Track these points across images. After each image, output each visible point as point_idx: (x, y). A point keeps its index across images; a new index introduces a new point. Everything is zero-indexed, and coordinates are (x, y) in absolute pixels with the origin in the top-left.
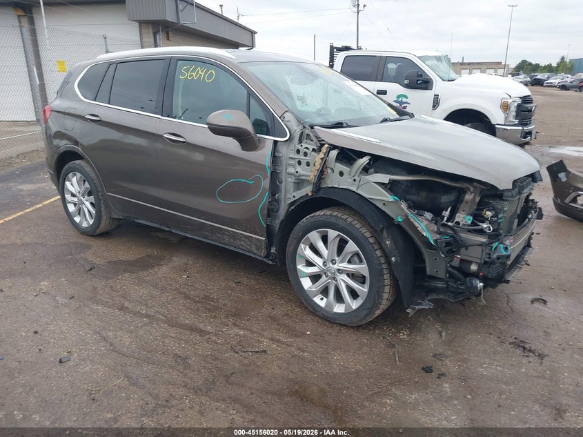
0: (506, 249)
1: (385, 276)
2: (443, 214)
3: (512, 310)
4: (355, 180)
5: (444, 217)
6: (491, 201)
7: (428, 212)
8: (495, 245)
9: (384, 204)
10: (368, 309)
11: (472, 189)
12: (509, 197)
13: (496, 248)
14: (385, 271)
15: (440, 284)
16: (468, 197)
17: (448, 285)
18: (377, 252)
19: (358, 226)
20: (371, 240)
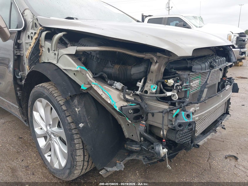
0: (188, 116)
1: (75, 141)
2: (137, 85)
3: (210, 167)
4: (55, 54)
5: (138, 87)
6: (177, 72)
7: (117, 82)
8: (175, 112)
9: (74, 74)
10: (69, 169)
11: (155, 59)
12: (199, 69)
13: (177, 115)
14: (75, 137)
15: (135, 148)
16: (154, 67)
17: (142, 148)
18: (68, 118)
19: (55, 95)
20: (64, 108)
